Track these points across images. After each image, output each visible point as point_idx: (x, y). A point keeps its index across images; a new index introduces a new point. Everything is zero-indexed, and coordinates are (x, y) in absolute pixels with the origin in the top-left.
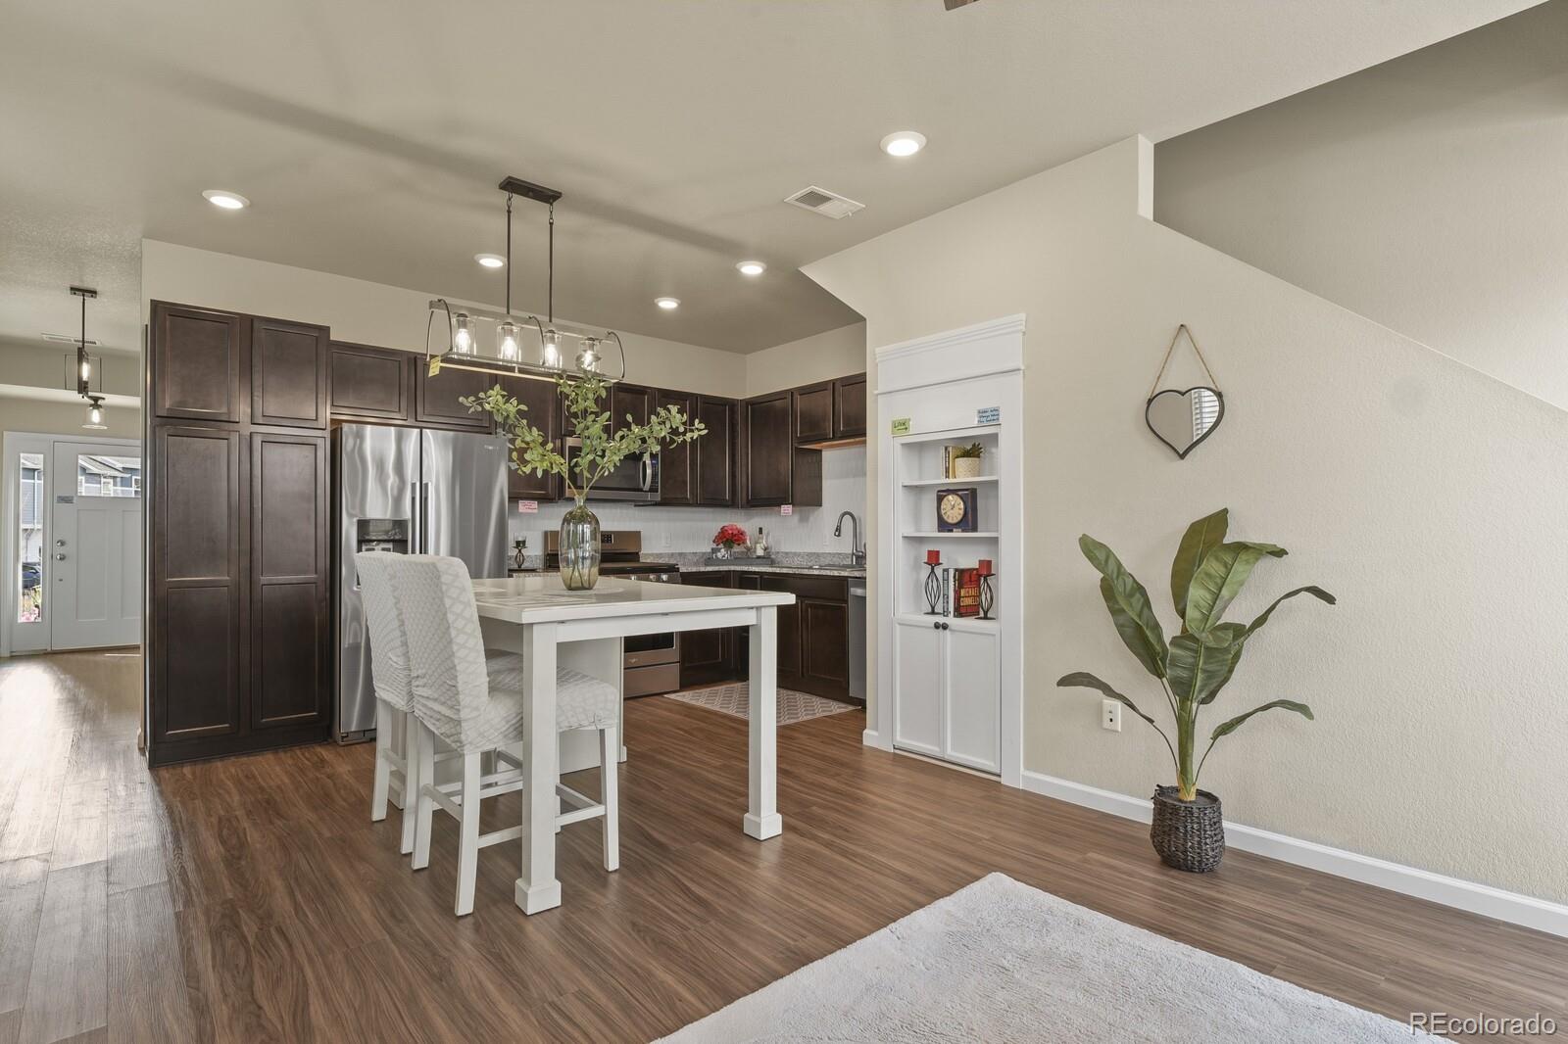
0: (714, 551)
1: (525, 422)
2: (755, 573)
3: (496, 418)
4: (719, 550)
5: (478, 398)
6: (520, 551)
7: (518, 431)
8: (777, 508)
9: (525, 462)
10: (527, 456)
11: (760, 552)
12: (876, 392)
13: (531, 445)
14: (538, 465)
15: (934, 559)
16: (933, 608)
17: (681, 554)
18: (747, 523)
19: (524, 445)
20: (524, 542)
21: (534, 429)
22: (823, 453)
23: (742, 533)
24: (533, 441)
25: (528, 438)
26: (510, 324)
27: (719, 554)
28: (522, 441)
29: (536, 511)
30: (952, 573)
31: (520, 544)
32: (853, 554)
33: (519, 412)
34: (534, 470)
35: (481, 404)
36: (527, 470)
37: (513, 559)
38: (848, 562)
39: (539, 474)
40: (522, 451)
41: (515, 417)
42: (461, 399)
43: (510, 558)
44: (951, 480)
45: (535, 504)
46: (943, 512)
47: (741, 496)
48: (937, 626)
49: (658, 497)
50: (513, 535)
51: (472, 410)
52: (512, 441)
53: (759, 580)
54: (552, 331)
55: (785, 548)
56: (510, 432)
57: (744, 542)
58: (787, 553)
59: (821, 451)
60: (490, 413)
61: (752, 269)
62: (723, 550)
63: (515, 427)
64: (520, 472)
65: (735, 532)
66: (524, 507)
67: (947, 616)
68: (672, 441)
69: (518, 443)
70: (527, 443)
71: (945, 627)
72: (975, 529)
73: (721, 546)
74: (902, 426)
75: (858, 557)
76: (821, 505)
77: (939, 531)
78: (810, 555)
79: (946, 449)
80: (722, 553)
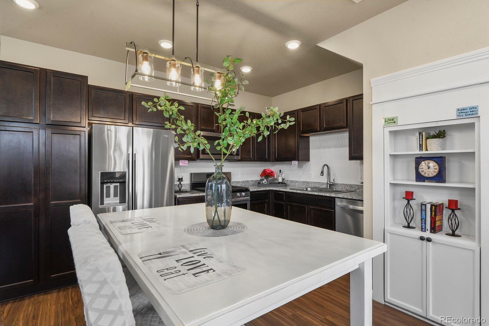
0: (262, 180)
1: (183, 117)
2: (282, 191)
3: (165, 115)
4: (263, 180)
5: (154, 102)
6: (180, 183)
7: (178, 123)
8: (291, 162)
9: (183, 143)
10: (184, 139)
11: (280, 180)
12: (371, 103)
13: (187, 132)
14: (191, 144)
15: (409, 196)
16: (409, 224)
17: (247, 181)
18: (275, 168)
19: (182, 132)
20: (182, 178)
21: (189, 121)
22: (310, 138)
23: (272, 172)
24: (188, 129)
25: (185, 127)
26: (173, 60)
27: (263, 181)
28: (181, 129)
29: (187, 165)
30: (428, 207)
31: (180, 180)
32: (327, 183)
33: (179, 111)
34: (189, 148)
35: (155, 106)
36: (184, 148)
37: (177, 186)
38: (325, 186)
39: (192, 150)
40: (181, 136)
41: (177, 114)
42: (143, 103)
43: (176, 185)
44: (424, 152)
45: (187, 162)
46: (420, 170)
47: (272, 157)
48: (422, 238)
49: (239, 157)
50: (177, 176)
51: (150, 110)
52: (175, 130)
53: (284, 195)
54: (198, 67)
55: (291, 179)
56: (173, 123)
57: (274, 176)
58: (292, 181)
59: (309, 137)
60: (162, 111)
61: (293, 45)
62: (265, 180)
63: (177, 120)
64: (180, 149)
65: (270, 172)
66: (182, 163)
67: (425, 231)
68: (276, 129)
69: (179, 131)
70: (184, 131)
71: (429, 240)
72: (444, 181)
73: (263, 178)
74: (392, 121)
75: (330, 185)
76: (309, 161)
77: (416, 181)
78: (304, 182)
79: (420, 133)
80: (265, 181)
